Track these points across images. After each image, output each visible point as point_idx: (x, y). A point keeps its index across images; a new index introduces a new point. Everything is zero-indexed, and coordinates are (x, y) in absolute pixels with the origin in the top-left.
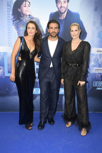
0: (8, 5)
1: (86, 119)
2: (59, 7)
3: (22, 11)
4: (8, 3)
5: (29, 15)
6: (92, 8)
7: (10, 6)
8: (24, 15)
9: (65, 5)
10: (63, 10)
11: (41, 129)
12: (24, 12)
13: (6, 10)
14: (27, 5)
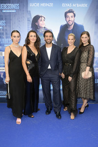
0: (28, 20)
1: (75, 106)
2: (68, 20)
3: (38, 24)
4: (28, 19)
5: (44, 27)
6: (94, 21)
7: (30, 21)
8: (40, 27)
9: (72, 19)
10: (71, 23)
11: (48, 114)
12: (40, 25)
13: (27, 24)
14: (43, 20)
